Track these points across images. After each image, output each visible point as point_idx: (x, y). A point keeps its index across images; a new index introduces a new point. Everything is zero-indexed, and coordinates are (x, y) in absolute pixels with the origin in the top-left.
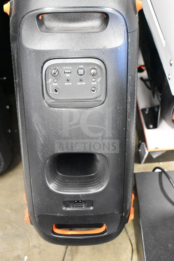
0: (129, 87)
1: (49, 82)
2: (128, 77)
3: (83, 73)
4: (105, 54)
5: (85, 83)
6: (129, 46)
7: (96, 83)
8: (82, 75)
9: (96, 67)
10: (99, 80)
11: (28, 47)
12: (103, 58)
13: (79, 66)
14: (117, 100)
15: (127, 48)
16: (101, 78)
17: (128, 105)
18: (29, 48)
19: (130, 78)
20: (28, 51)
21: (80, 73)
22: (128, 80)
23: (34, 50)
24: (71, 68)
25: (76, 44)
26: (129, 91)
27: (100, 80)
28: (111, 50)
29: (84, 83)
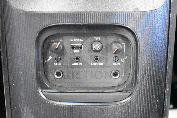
0: (168, 71)
1: (48, 61)
2: (168, 55)
3: (100, 48)
4: (136, 20)
5: (103, 63)
6: (171, 10)
7: (119, 64)
8: (99, 51)
9: (120, 40)
10: (123, 60)
11: (16, 7)
12: (134, 27)
13: (95, 38)
14: (151, 90)
15: (168, 12)
16: (127, 57)
17: (166, 97)
18: (18, 8)
19: (170, 57)
20: (15, 12)
21: (96, 48)
22: (168, 61)
23: (24, 11)
24: (82, 40)
25: (91, 4)
26: (168, 76)
27: (126, 59)
28: (145, 13)
29: (101, 64)
